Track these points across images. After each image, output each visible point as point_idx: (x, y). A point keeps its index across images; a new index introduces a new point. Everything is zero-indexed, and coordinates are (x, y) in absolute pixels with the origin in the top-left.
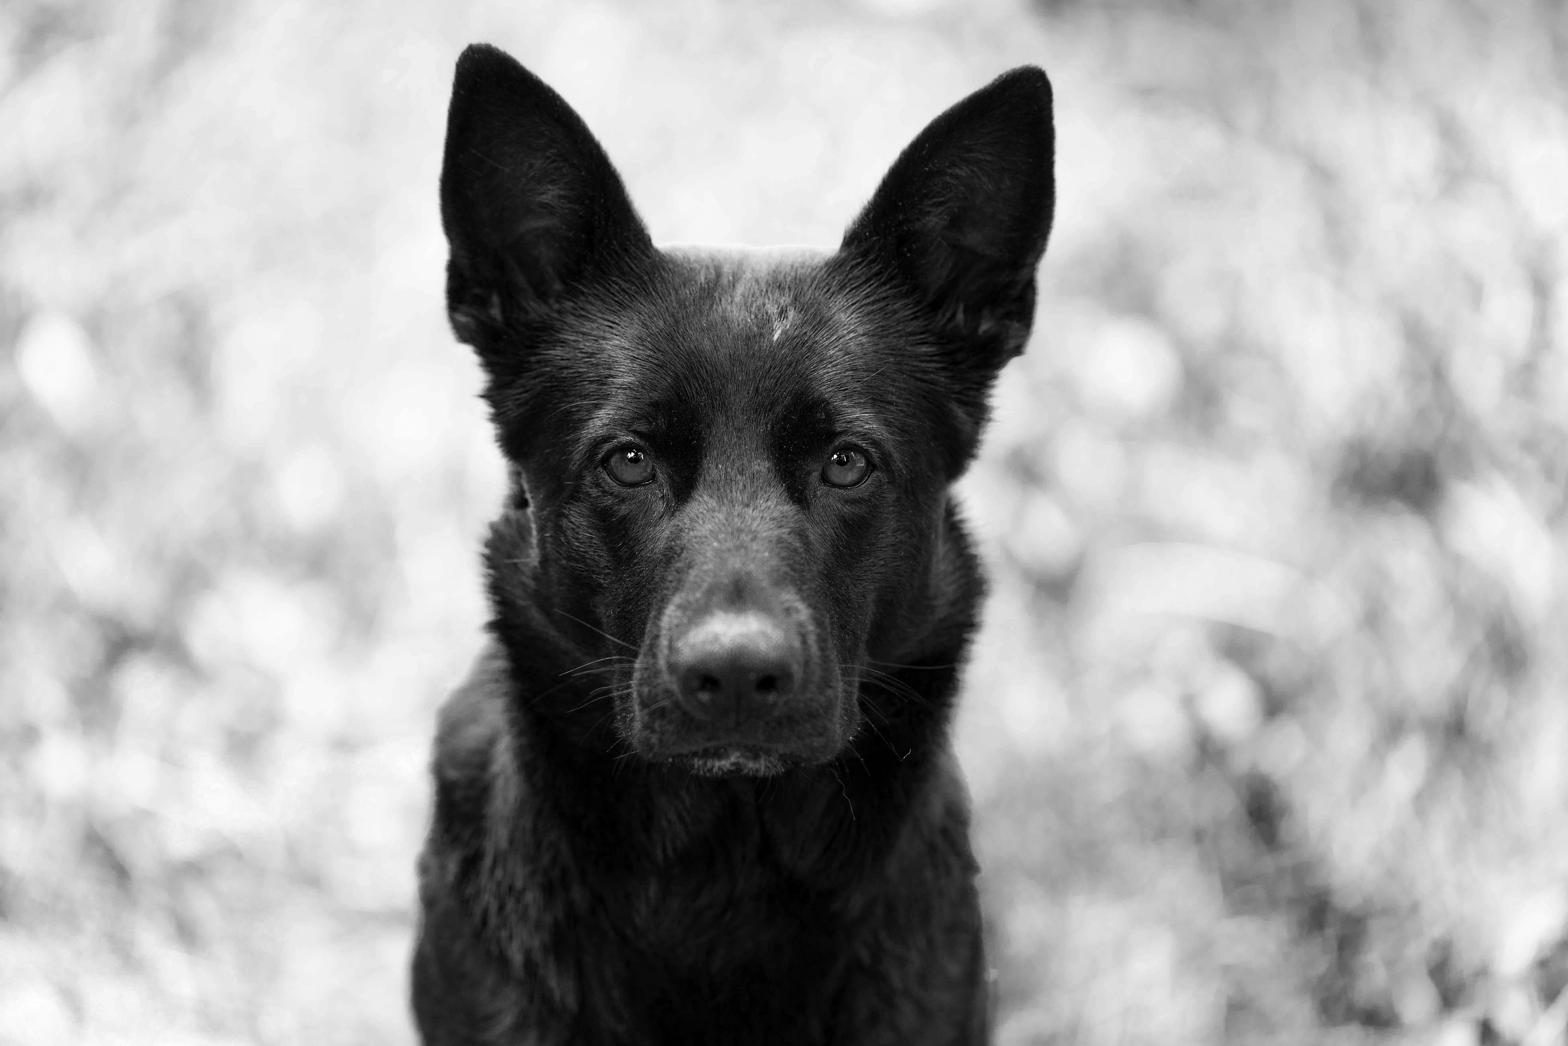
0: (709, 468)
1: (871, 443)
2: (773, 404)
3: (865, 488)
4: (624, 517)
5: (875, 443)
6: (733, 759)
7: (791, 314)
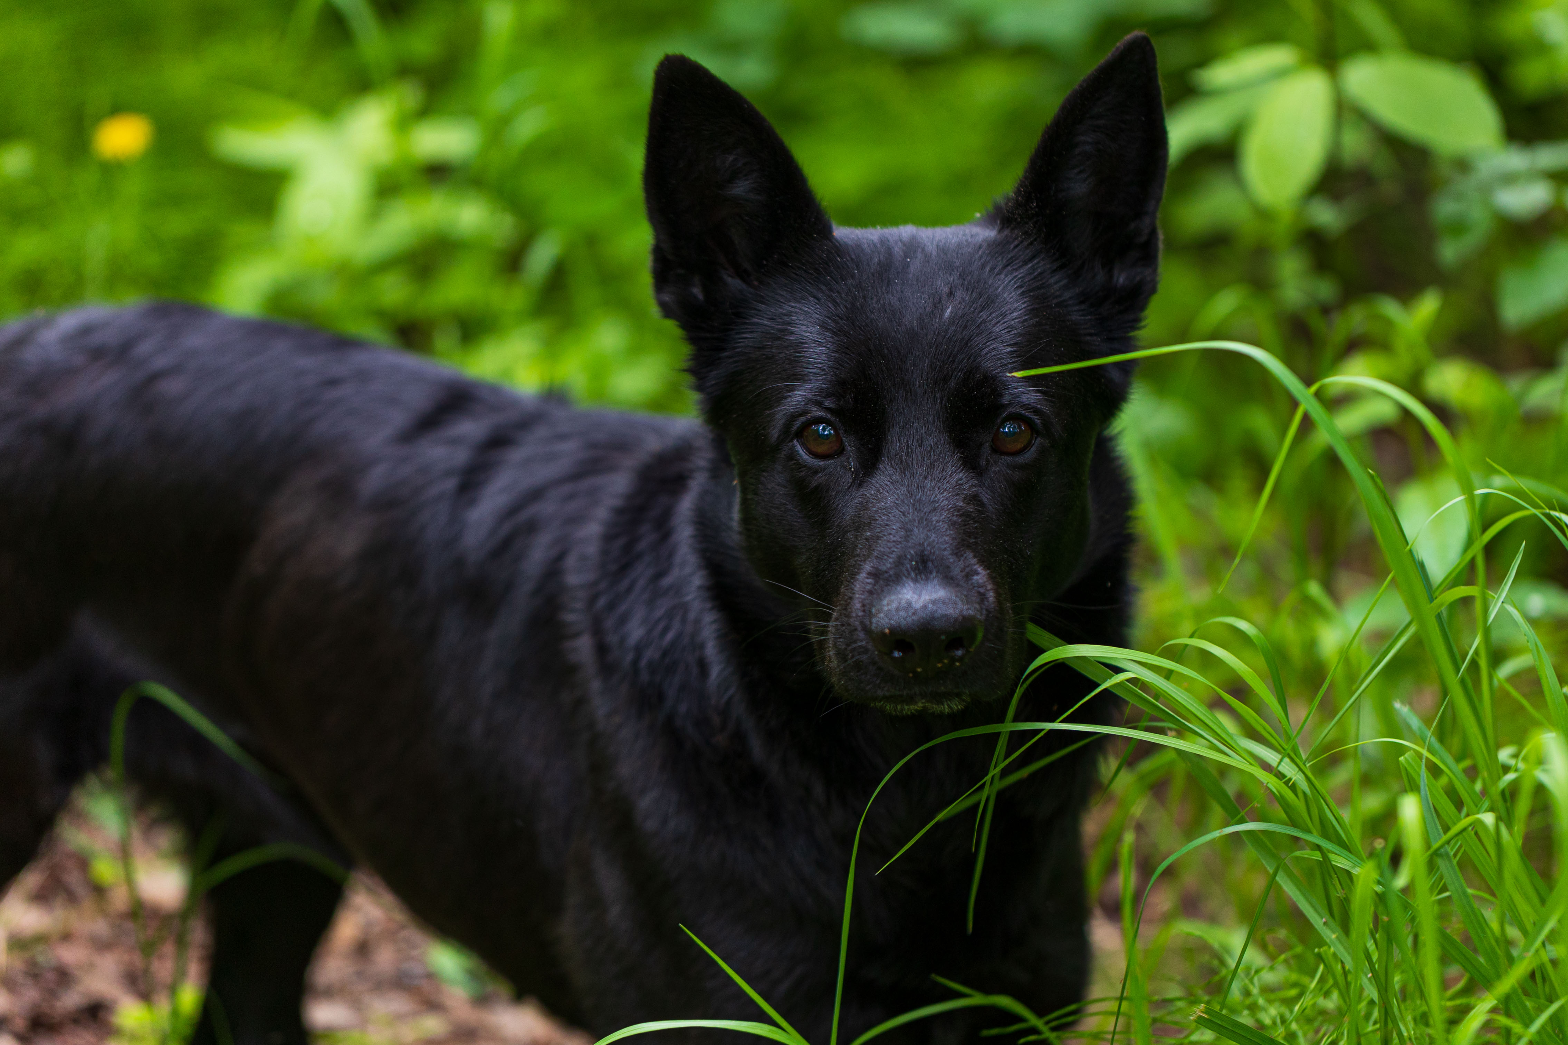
0: (892, 441)
1: (1034, 412)
2: (946, 379)
3: (1030, 455)
4: (817, 487)
5: (1037, 411)
6: (920, 705)
7: (960, 293)
